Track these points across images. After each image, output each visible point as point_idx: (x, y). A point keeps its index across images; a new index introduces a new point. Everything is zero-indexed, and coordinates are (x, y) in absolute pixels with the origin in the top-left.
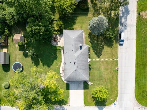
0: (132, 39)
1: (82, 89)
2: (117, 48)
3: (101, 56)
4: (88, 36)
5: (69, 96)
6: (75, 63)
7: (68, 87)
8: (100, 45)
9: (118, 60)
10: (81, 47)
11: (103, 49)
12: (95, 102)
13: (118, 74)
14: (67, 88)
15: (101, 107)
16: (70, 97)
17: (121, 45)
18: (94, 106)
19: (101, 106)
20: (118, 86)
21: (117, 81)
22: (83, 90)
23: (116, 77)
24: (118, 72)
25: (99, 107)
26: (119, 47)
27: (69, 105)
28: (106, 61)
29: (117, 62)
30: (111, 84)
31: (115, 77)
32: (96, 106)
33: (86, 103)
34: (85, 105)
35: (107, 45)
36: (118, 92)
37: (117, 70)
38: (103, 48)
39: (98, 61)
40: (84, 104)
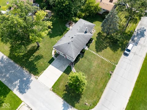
0: (141, 56)
1: (62, 71)
2: (120, 55)
3: (100, 52)
4: (97, 33)
5: (45, 70)
6: (72, 38)
8: (104, 44)
9: (117, 66)
11: (106, 49)
12: (65, 92)
13: (109, 79)
17: (126, 55)
19: (68, 102)
20: (102, 92)
21: (105, 86)
22: (62, 73)
23: (106, 81)
24: (110, 77)
25: (66, 102)
27: (37, 78)
29: (114, 68)
30: (96, 85)
31: (104, 81)
33: (55, 89)
34: (52, 89)
35: (111, 47)
37: (111, 75)
38: (106, 47)
40: (53, 87)
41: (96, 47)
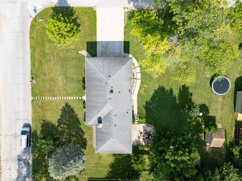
0: (6, 136)
1: (99, 42)
2: (34, 119)
3: (63, 107)
5: (125, 27)
6: (112, 91)
7: (127, 46)
8: (65, 126)
9: (31, 98)
10: (100, 121)
11: (59, 119)
12: (75, 16)
13: (32, 70)
14: (129, 45)
15: (62, 5)
16: (123, 26)
17: (26, 125)
18: (77, 8)
20: (31, 47)
21: (33, 58)
22: (98, 40)
23: (34, 64)
24: (32, 74)
26: (30, 122)
27: (126, 9)
28: (54, 96)
29: (34, 94)
30: (44, 52)
31: (37, 64)
32: (73, 8)
33: (91, 13)
34: (94, 10)
35: (53, 126)
36: (31, 34)
37: (32, 78)
38: (60, 121)
39: (69, 95)
40: (95, 12)
41: (74, 112)
